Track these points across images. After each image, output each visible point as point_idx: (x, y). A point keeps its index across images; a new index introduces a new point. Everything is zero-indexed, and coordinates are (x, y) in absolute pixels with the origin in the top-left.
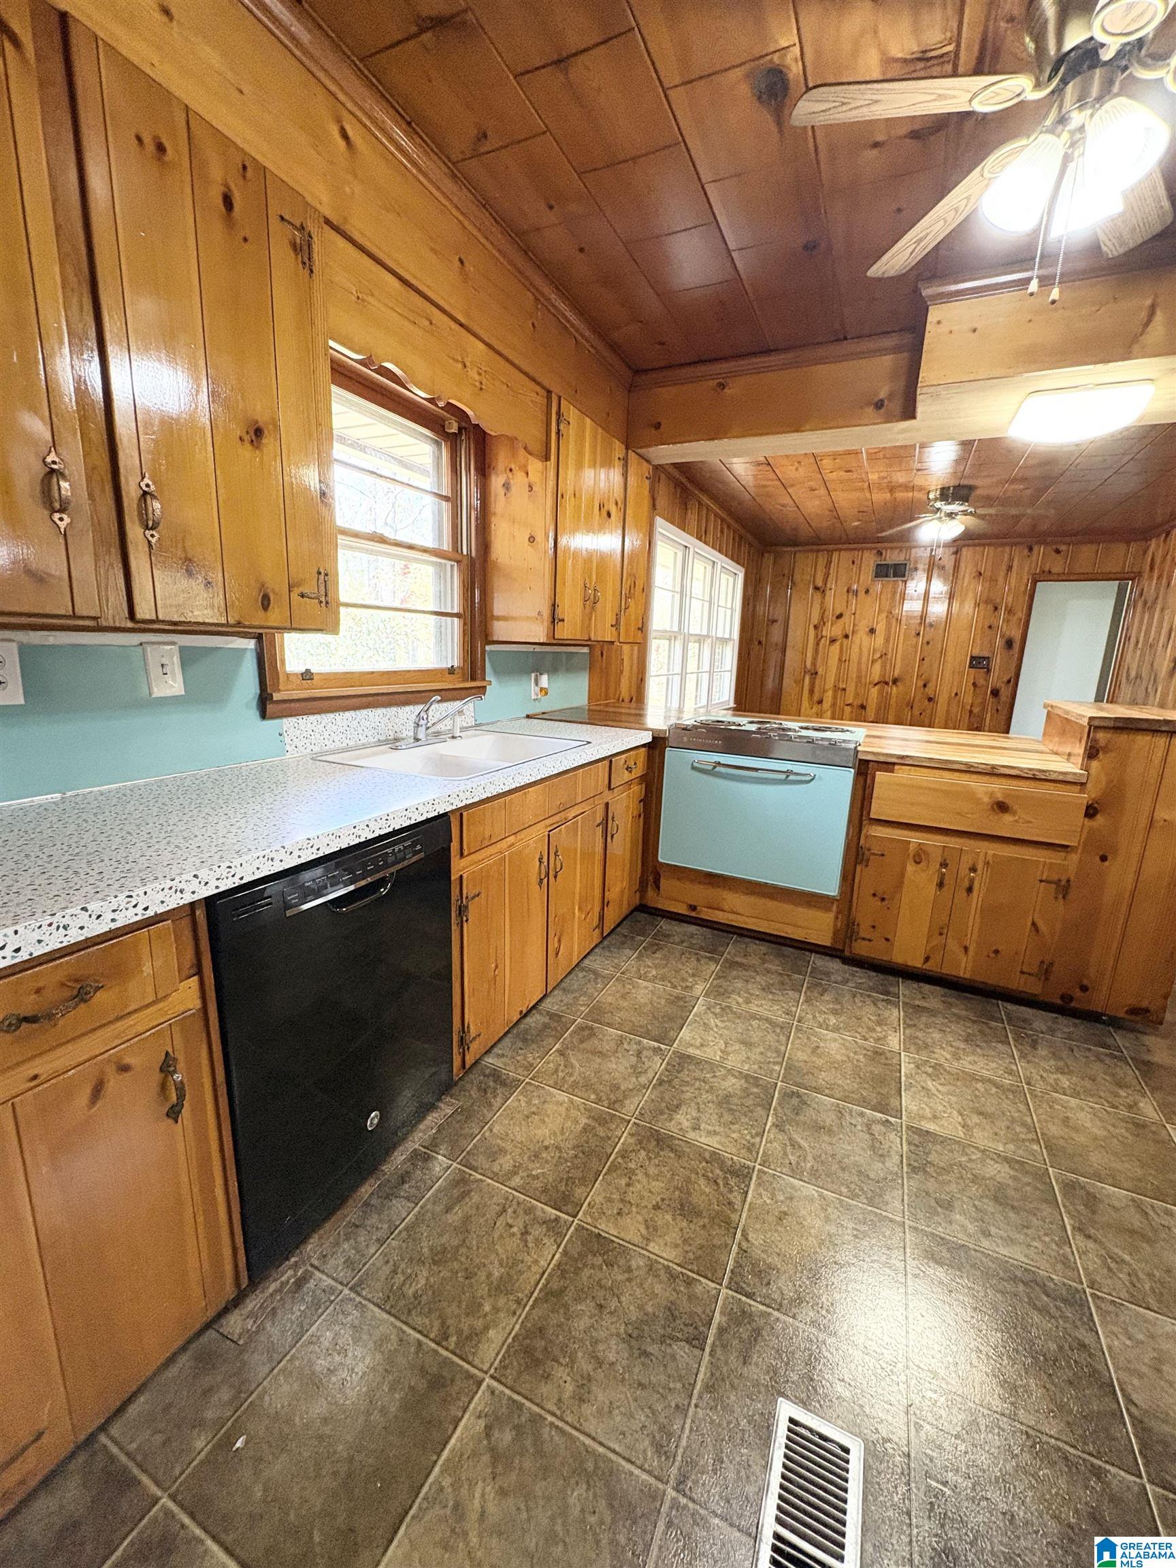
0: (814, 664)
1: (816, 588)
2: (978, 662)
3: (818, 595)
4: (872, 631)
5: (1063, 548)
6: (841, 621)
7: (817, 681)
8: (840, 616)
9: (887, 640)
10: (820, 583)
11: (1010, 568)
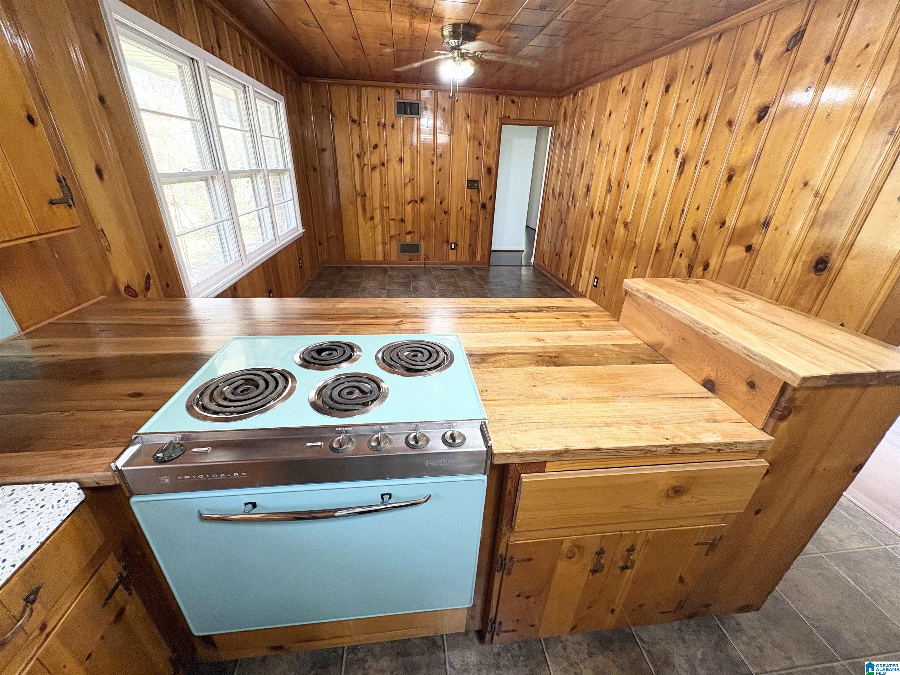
0: (362, 188)
1: (353, 121)
2: (473, 184)
3: (356, 128)
4: (401, 160)
5: (516, 99)
6: (377, 150)
7: (367, 201)
8: (375, 147)
9: (413, 168)
10: (355, 117)
11: (486, 113)
